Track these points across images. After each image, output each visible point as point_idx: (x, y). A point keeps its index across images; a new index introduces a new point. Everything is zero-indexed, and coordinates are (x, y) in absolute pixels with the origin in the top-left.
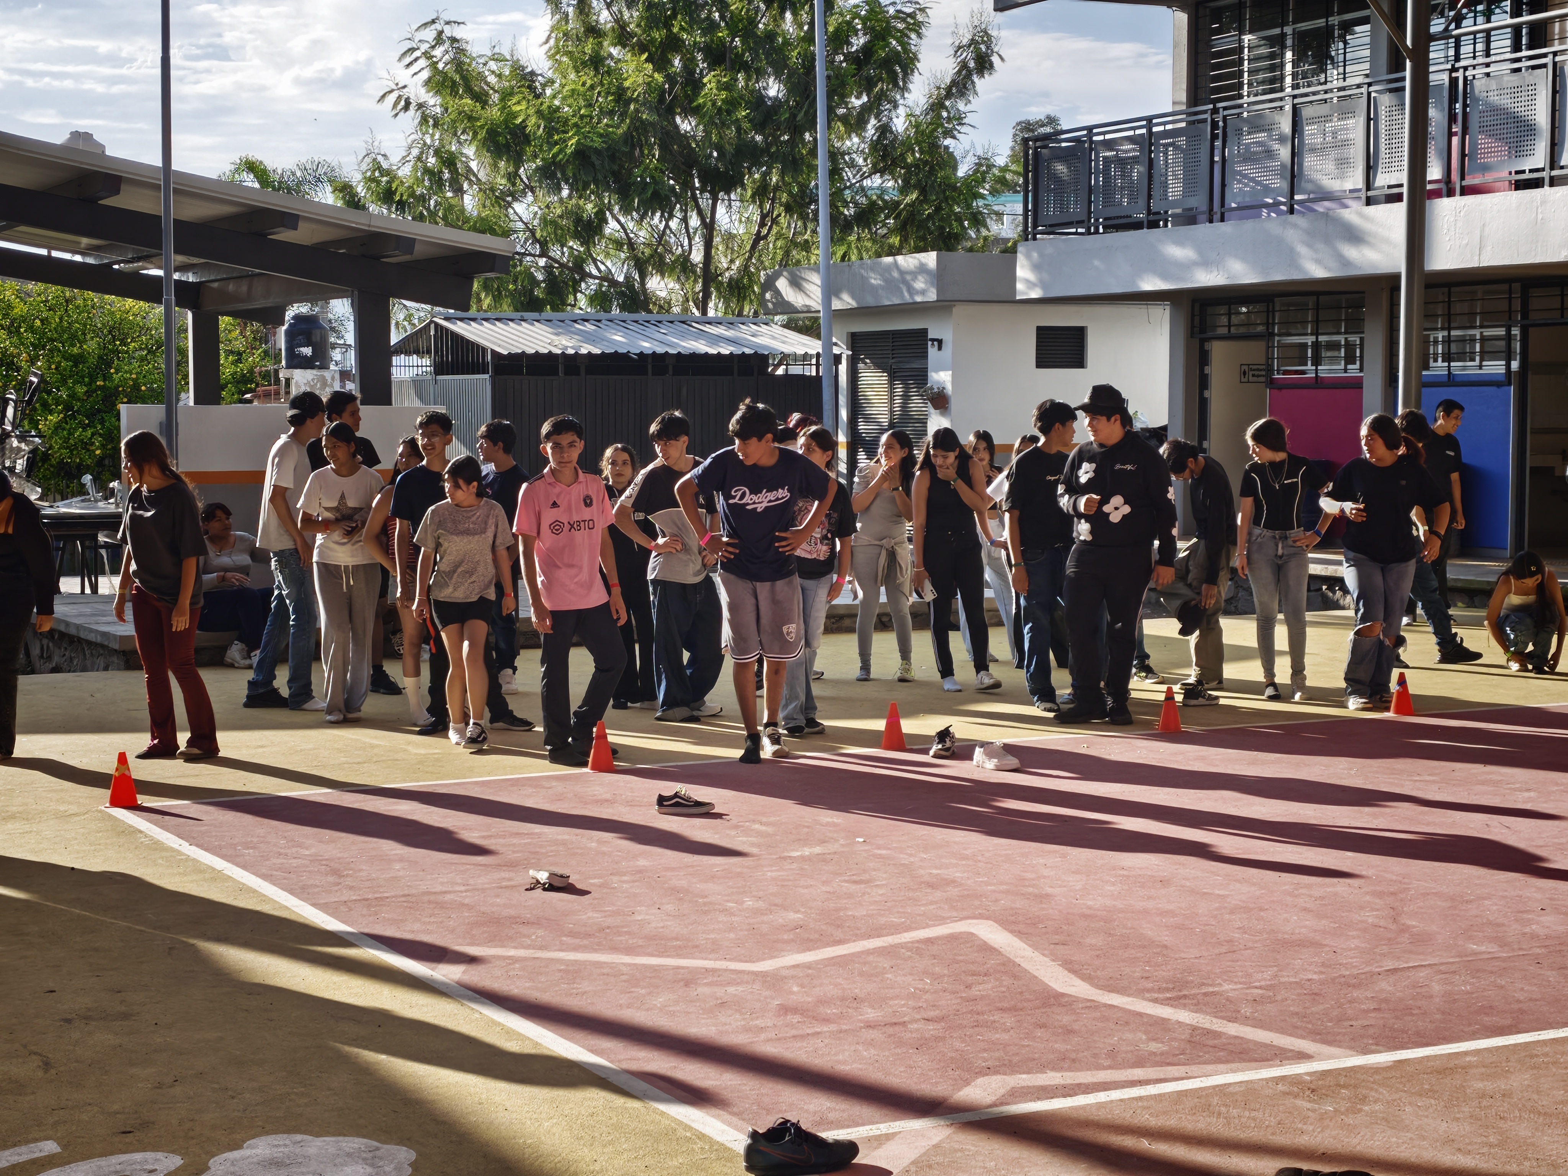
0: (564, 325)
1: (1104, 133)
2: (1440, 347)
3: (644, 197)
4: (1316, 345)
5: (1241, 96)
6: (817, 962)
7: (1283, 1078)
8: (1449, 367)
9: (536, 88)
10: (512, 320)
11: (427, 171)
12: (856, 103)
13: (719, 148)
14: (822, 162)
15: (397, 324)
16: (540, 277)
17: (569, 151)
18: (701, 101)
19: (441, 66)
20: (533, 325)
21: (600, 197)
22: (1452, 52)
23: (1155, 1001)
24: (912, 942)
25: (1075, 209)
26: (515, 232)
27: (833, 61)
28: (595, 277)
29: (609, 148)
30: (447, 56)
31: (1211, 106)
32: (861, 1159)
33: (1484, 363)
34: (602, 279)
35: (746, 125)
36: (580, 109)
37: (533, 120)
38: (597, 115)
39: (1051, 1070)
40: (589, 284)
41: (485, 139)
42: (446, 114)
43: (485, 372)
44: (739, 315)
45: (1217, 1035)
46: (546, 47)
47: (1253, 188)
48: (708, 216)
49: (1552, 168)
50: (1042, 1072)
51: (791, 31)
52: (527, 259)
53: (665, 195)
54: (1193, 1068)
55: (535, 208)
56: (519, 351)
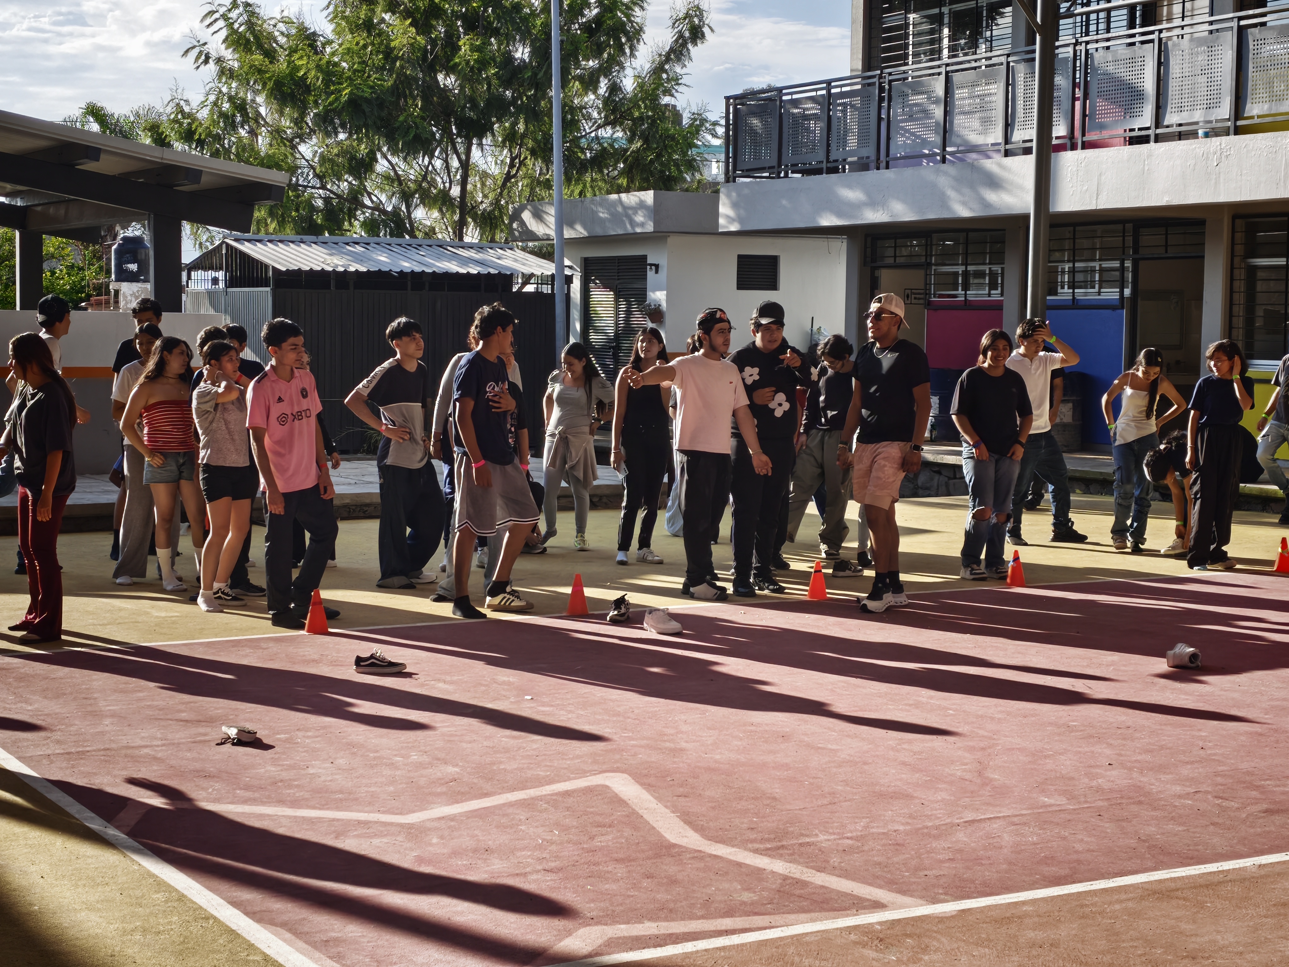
0: (332, 246)
1: (791, 94)
2: (1066, 276)
3: (407, 139)
4: (966, 274)
5: (905, 65)
6: (461, 814)
7: (856, 928)
8: (1073, 293)
9: (317, 46)
10: (293, 242)
11: (222, 115)
12: (588, 64)
13: (472, 100)
16: (319, 206)
17: (344, 99)
18: (457, 60)
19: (236, 26)
20: (310, 246)
21: (371, 139)
23: (756, 851)
24: (552, 795)
25: (767, 157)
26: (300, 168)
27: (569, 29)
28: (369, 208)
29: (378, 98)
30: (241, 18)
31: (879, 72)
33: (1102, 290)
34: (373, 209)
35: (495, 82)
36: (354, 65)
37: (313, 73)
38: (370, 71)
39: (649, 920)
40: (364, 213)
41: (272, 89)
42: (241, 68)
43: (267, 285)
44: (491, 242)
45: (804, 884)
46: (326, 13)
47: (913, 141)
48: (463, 157)
49: (1157, 127)
50: (640, 922)
51: (536, 4)
52: (309, 190)
53: (427, 139)
54: (777, 917)
55: (316, 148)
56: (296, 268)
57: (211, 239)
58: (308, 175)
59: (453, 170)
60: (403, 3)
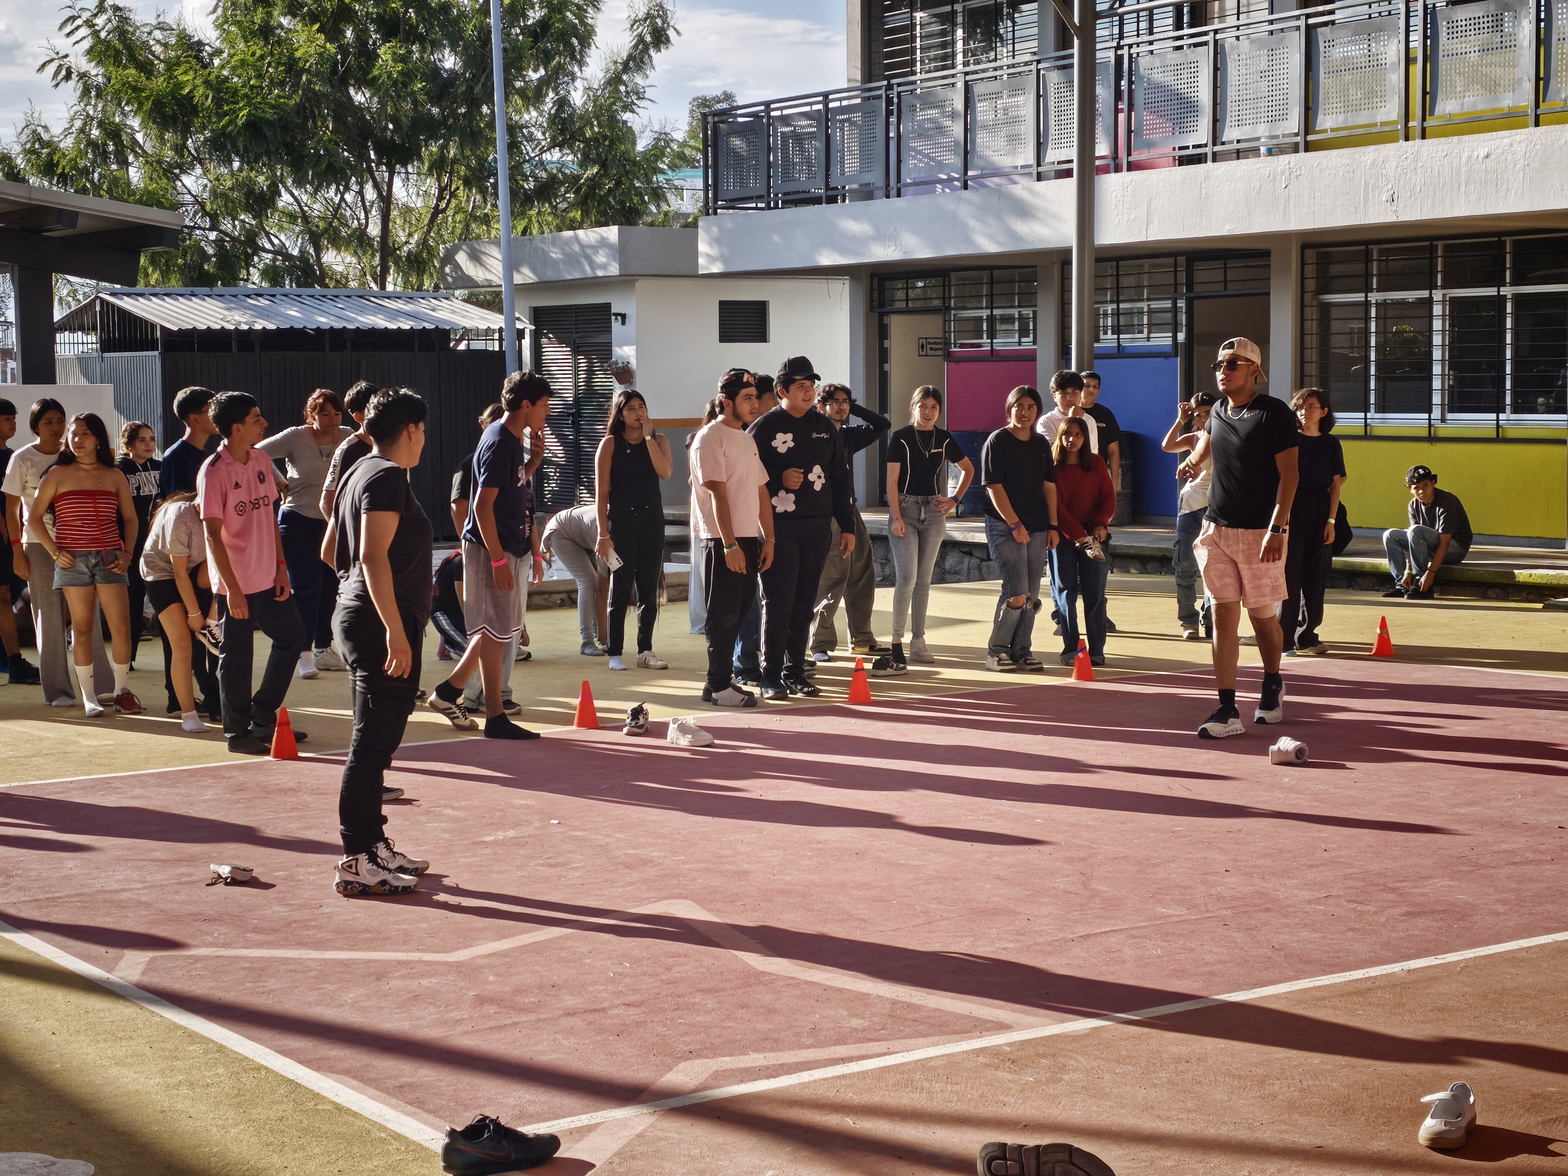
0: (238, 299)
1: (781, 109)
2: (1110, 319)
3: (318, 169)
4: (991, 319)
5: (913, 73)
6: (513, 950)
7: (983, 1050)
8: (1118, 339)
9: (203, 57)
10: (182, 295)
11: (91, 143)
12: (534, 76)
13: (395, 120)
14: (500, 135)
15: (61, 299)
16: (211, 251)
17: (240, 123)
18: (376, 72)
19: (103, 35)
20: (204, 300)
21: (272, 169)
22: (1116, 30)
25: (755, 184)
26: (183, 205)
27: (509, 34)
28: (268, 252)
29: (281, 119)
30: (110, 25)
31: (885, 83)
32: (562, 1153)
33: (1152, 335)
34: (276, 253)
35: (422, 97)
36: (250, 79)
37: (201, 90)
38: (269, 86)
39: (754, 1051)
40: (263, 259)
41: (151, 110)
42: (109, 84)
43: (154, 348)
44: (418, 290)
45: (917, 1008)
46: (214, 17)
47: (928, 164)
48: (383, 189)
49: (1214, 144)
50: (745, 1054)
52: (197, 233)
53: (340, 166)
54: (895, 1043)
55: (204, 181)
56: (190, 327)
58: (195, 213)
59: (369, 203)
60: (306, 5)
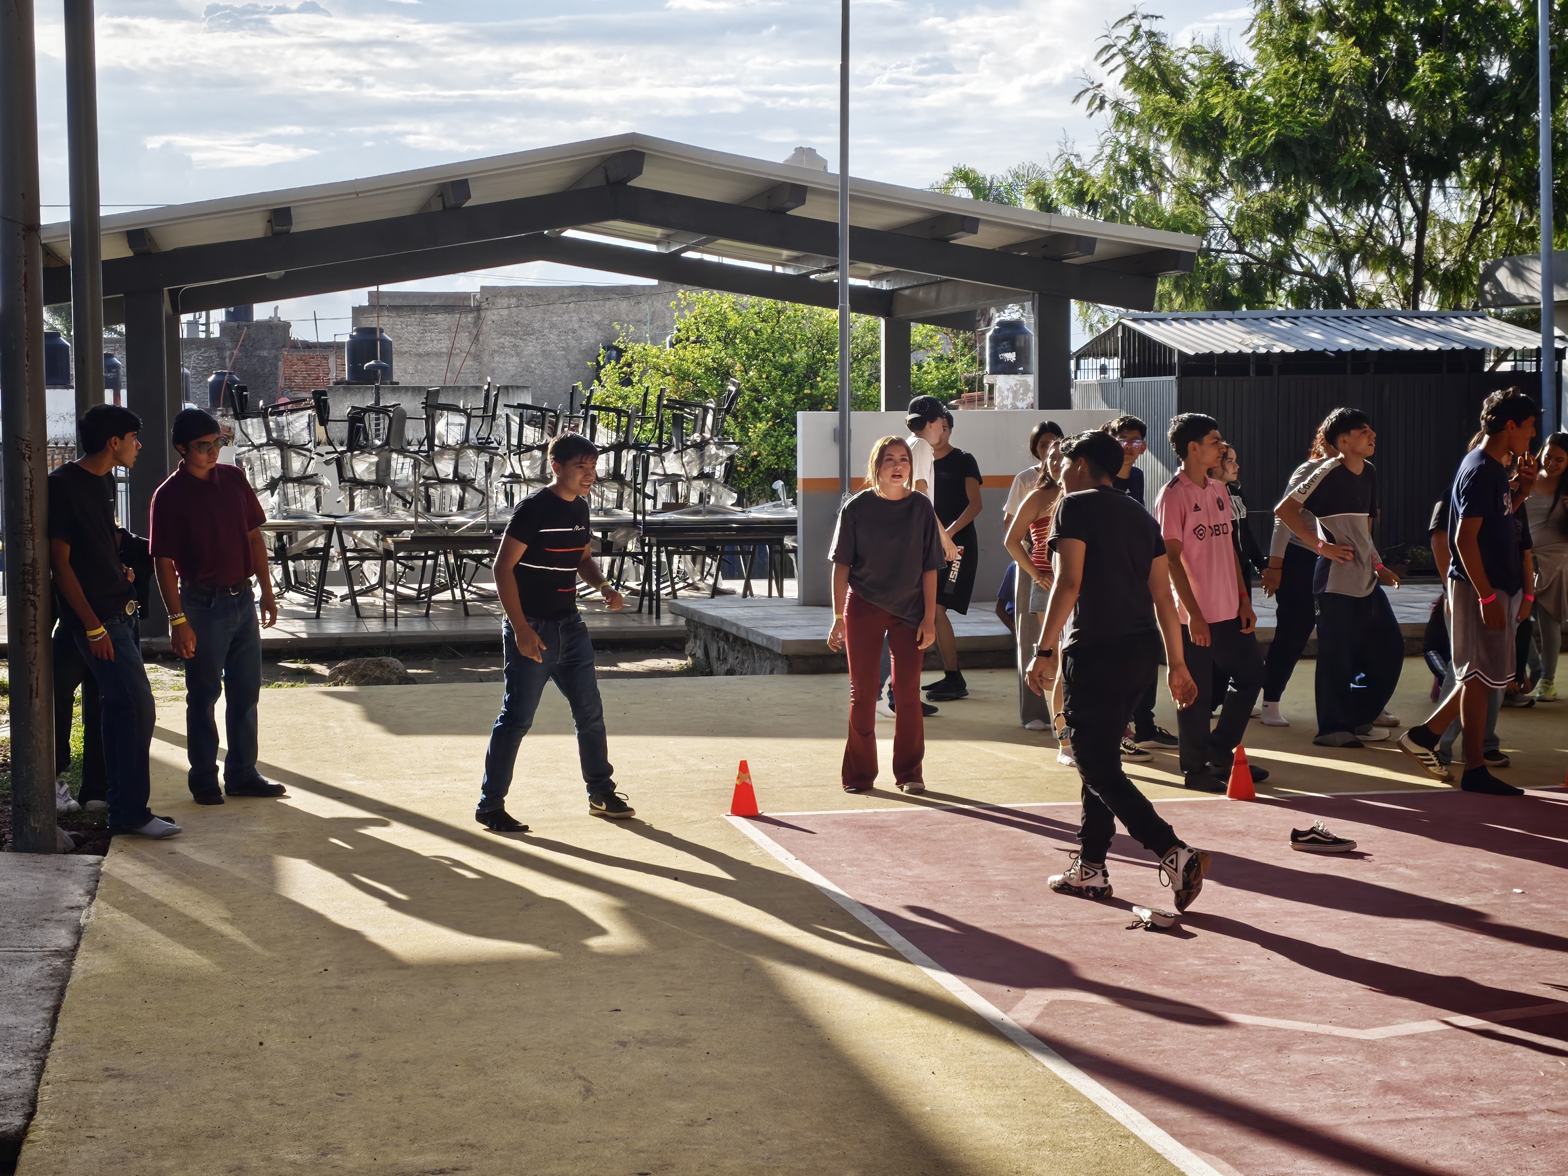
0: (1254, 324)
3: (1348, 186)
9: (1236, 79)
10: (1203, 319)
11: (1120, 170)
13: (1432, 133)
16: (1235, 274)
17: (1268, 142)
18: (1413, 84)
19: (1137, 62)
20: (1225, 324)
21: (1302, 187)
26: (1212, 228)
28: (1297, 273)
29: (1311, 138)
30: (1144, 52)
34: (1303, 274)
35: (1462, 107)
36: (1281, 98)
37: (1231, 112)
38: (1301, 104)
40: (1290, 280)
41: (1180, 135)
42: (1143, 111)
43: (1171, 373)
44: (1454, 309)
48: (1420, 204)
51: (1518, 7)
52: (1224, 255)
53: (1373, 184)
55: (1233, 203)
56: (1208, 351)
57: (1104, 320)
58: (1222, 236)
59: (1406, 221)
60: (1343, 19)
